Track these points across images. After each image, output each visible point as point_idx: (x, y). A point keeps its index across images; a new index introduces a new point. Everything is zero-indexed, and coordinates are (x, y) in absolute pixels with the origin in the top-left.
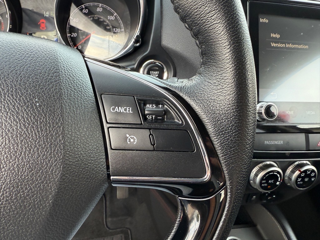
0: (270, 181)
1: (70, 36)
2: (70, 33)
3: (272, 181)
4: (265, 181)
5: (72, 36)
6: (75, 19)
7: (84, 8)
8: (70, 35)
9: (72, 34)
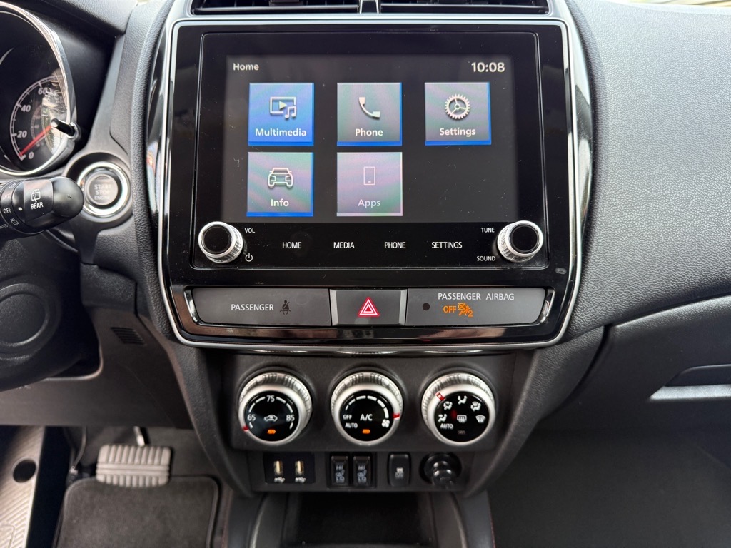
0: (362, 417)
1: (16, 137)
2: (16, 132)
3: (369, 416)
4: (350, 416)
5: (19, 136)
6: (25, 106)
7: (41, 86)
8: (16, 134)
9: (18, 134)
